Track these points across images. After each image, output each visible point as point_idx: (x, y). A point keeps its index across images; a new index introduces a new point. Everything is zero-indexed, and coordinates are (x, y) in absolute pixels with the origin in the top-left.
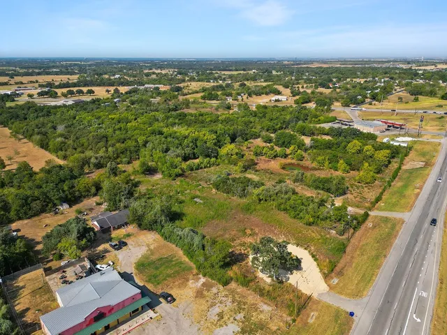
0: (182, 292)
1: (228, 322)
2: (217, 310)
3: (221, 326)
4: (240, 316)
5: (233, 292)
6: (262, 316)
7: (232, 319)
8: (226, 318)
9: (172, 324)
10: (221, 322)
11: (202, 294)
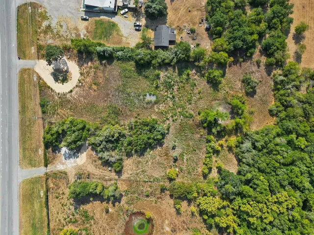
0: (83, 25)
1: (57, 26)
2: (64, 27)
3: (58, 23)
4: (55, 31)
5: (67, 40)
6: (48, 36)
7: (57, 28)
8: (59, 27)
9: (73, 11)
10: (59, 23)
11: (76, 30)
